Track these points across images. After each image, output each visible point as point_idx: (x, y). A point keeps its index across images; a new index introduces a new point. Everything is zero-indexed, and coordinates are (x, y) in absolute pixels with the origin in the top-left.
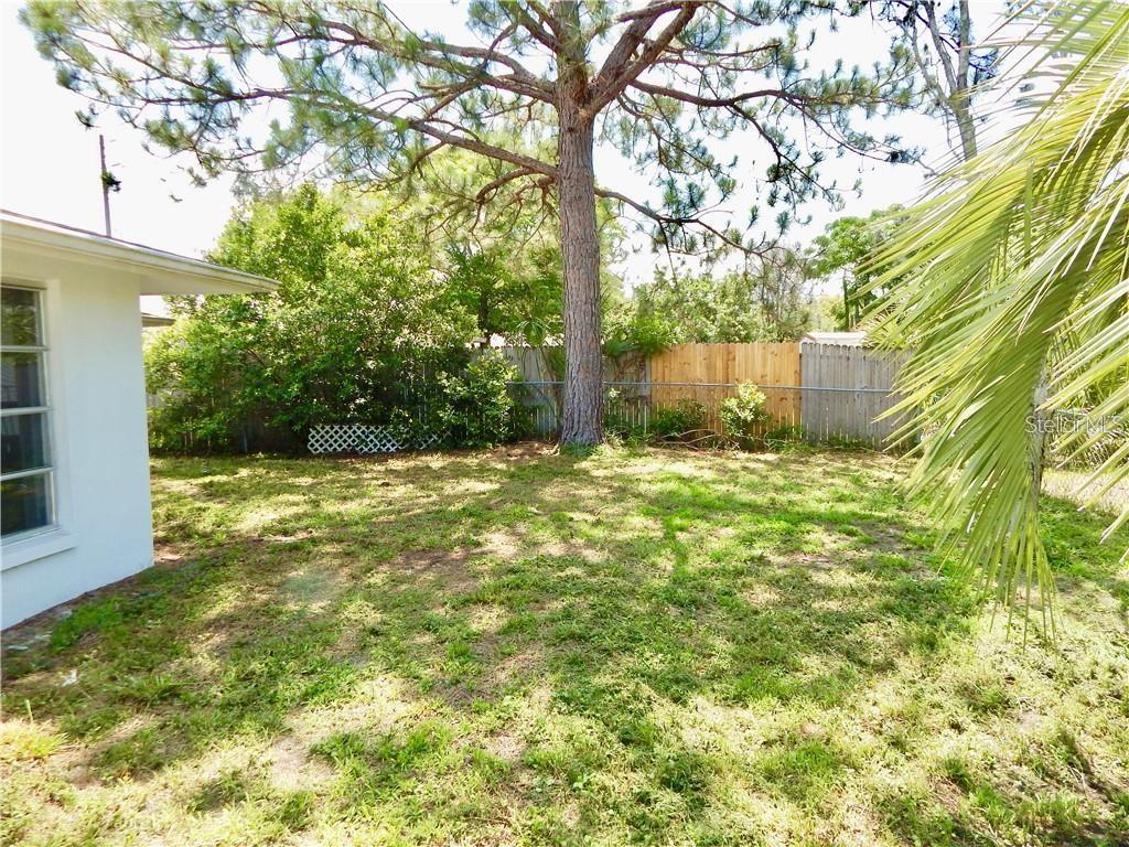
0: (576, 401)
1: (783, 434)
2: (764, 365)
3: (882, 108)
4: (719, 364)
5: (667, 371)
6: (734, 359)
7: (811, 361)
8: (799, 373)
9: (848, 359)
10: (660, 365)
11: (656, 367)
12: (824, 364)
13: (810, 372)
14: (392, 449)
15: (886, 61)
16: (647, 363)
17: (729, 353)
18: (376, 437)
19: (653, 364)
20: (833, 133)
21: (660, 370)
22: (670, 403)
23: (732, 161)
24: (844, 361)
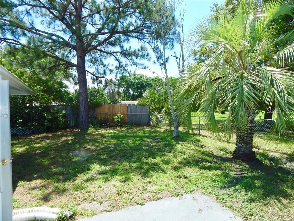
0: (83, 118)
1: (125, 123)
2: (121, 109)
3: (139, 58)
4: (111, 109)
5: (100, 111)
6: (114, 108)
7: (130, 108)
8: (127, 111)
9: (137, 107)
10: (98, 109)
11: (97, 110)
12: (132, 108)
13: (129, 110)
14: (28, 133)
15: (140, 48)
16: (95, 108)
17: (113, 106)
18: (22, 130)
19: (97, 109)
20: (131, 61)
21: (98, 110)
22: (101, 118)
23: (108, 64)
24: (136, 108)
